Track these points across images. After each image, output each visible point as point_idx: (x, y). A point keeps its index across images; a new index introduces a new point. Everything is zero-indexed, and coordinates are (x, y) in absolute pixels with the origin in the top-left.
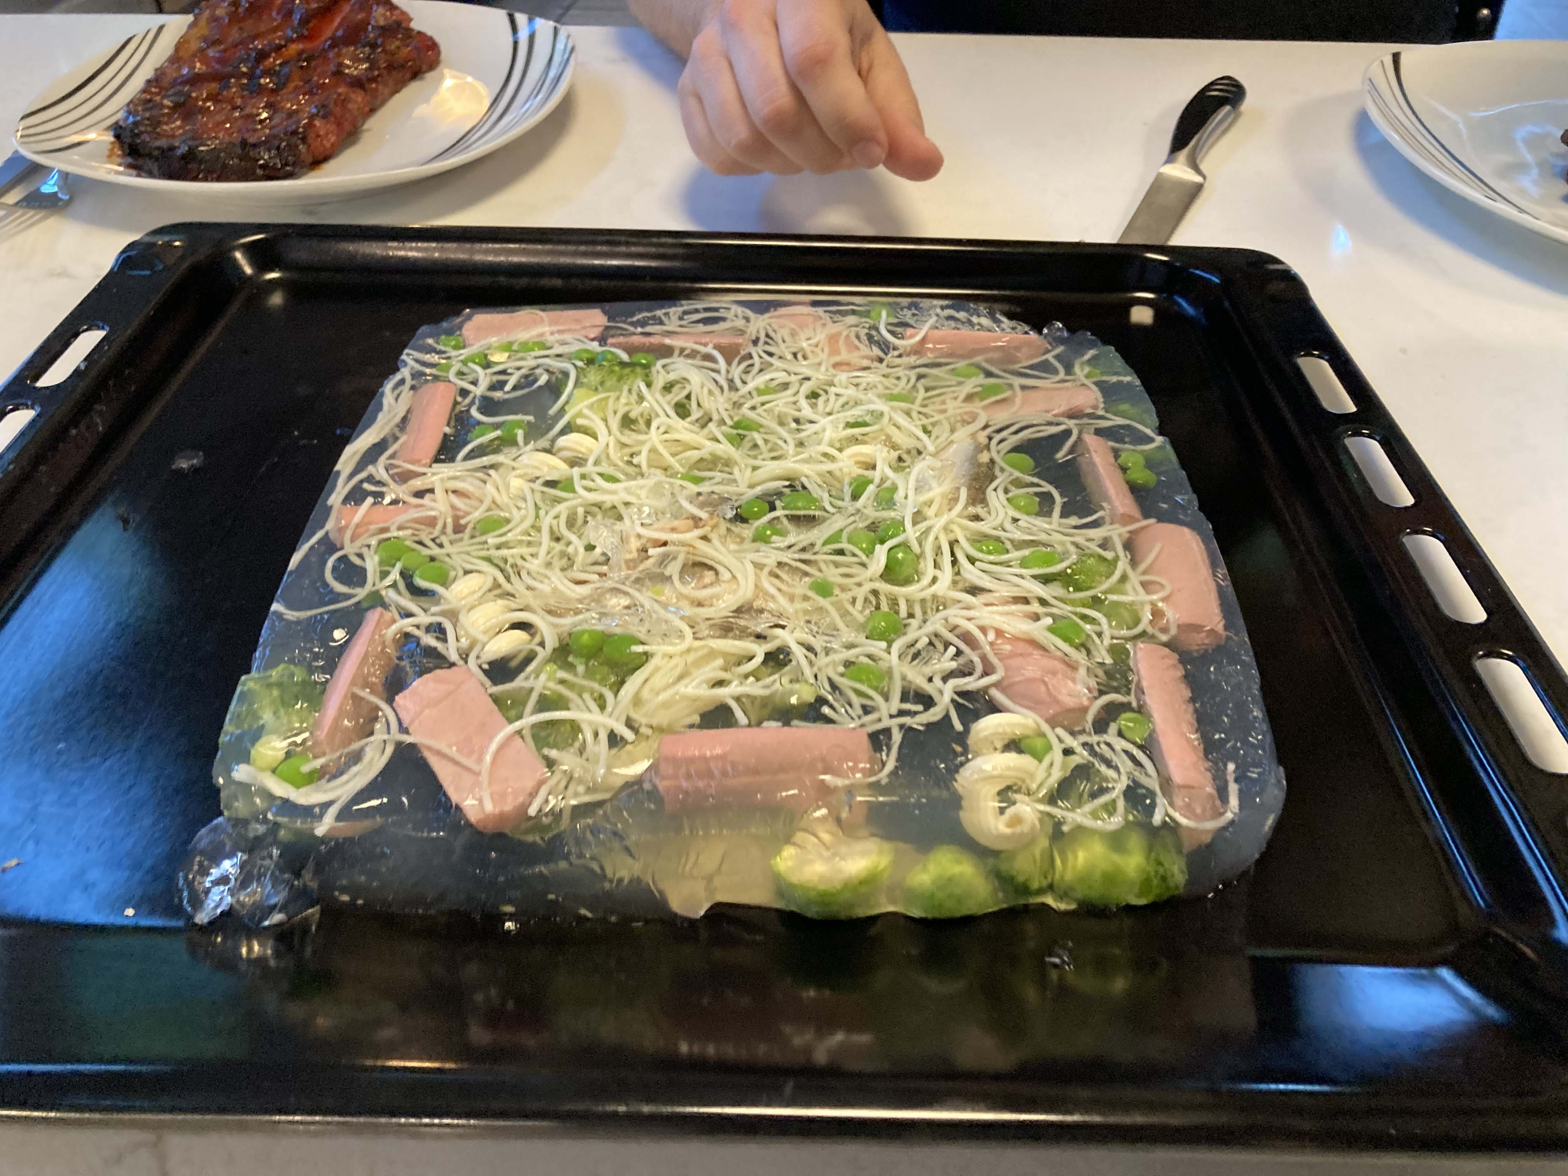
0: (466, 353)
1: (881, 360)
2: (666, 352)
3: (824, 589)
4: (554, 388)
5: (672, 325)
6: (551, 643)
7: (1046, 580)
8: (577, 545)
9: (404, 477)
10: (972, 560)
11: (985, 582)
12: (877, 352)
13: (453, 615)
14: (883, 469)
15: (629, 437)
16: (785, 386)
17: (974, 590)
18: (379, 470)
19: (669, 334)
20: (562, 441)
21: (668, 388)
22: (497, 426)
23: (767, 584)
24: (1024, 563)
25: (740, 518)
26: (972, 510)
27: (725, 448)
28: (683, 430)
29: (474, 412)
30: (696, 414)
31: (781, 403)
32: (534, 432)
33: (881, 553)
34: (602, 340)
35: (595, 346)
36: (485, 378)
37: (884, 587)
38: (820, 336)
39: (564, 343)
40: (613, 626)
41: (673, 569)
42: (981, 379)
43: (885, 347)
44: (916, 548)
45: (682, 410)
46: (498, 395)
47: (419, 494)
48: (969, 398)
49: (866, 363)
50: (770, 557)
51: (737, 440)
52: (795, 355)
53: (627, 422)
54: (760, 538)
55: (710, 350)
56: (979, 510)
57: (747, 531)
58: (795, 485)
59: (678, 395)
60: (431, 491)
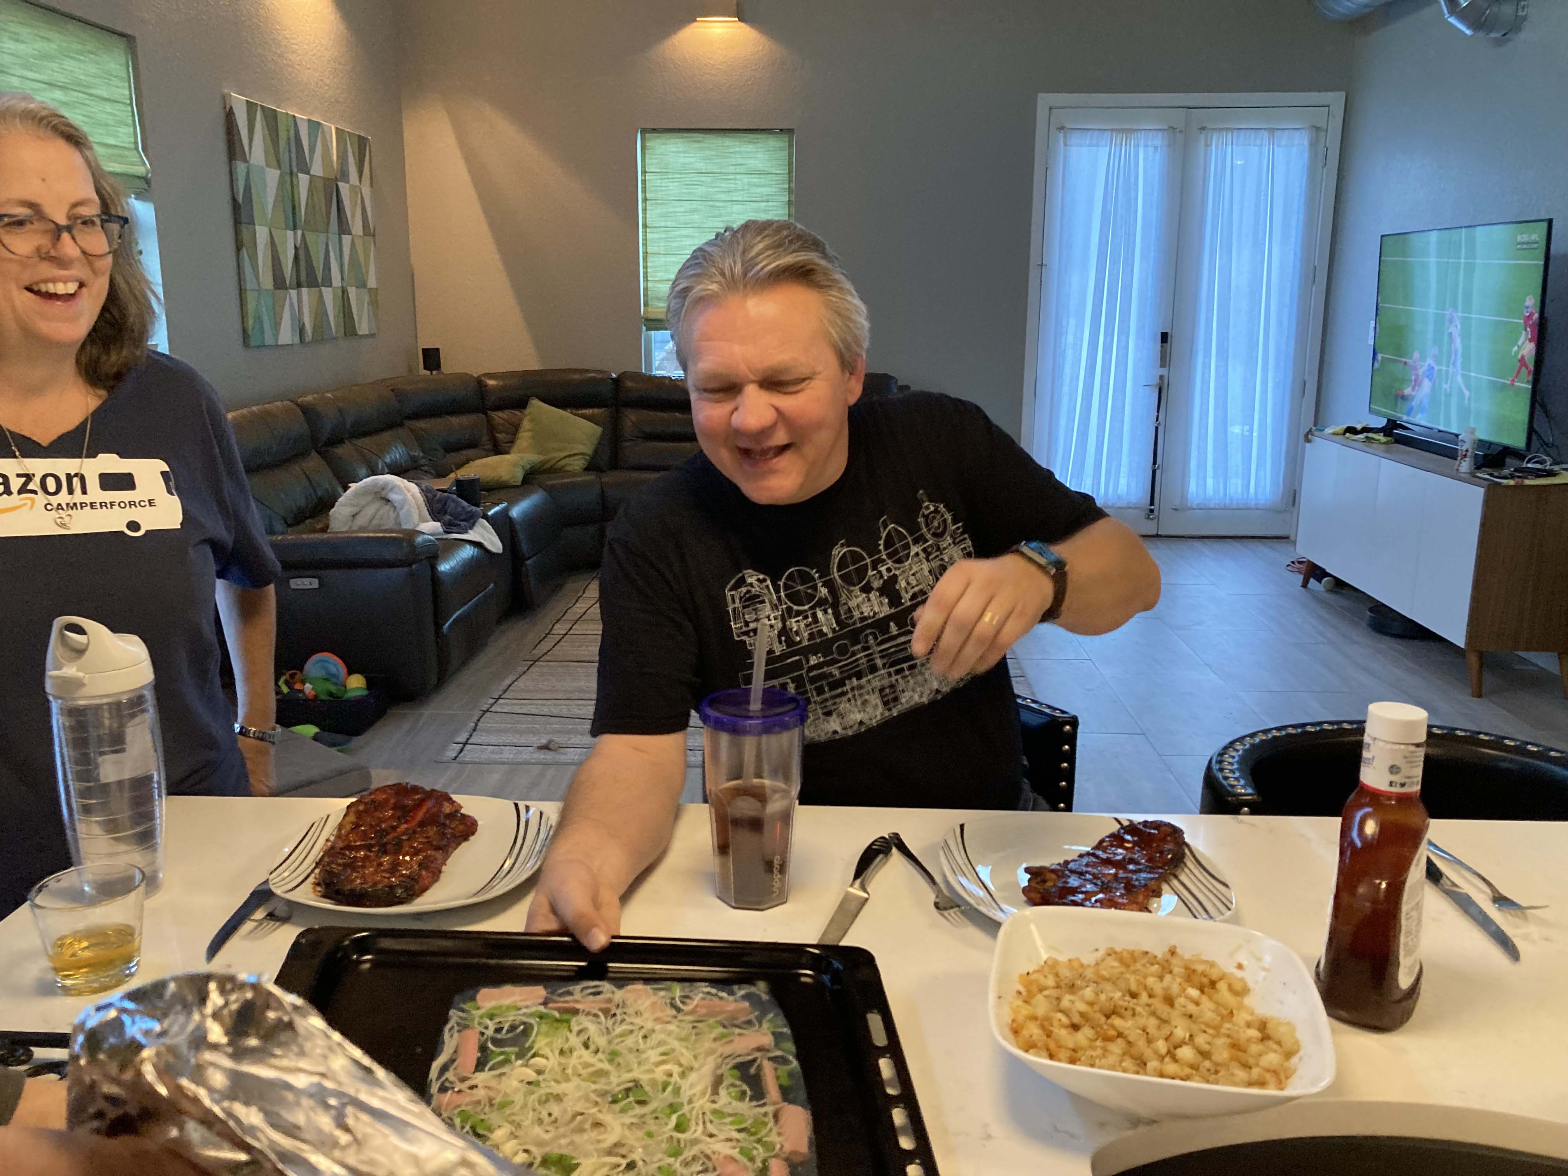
0: (480, 1012)
1: (675, 1017)
2: (575, 1012)
3: (650, 1135)
4: (526, 1033)
5: (577, 996)
6: (539, 1160)
7: (740, 1131)
8: (544, 1114)
9: (463, 1080)
10: (711, 1122)
11: (714, 1131)
12: (674, 1012)
13: (497, 1146)
14: (676, 1078)
15: (563, 1060)
16: (632, 1031)
17: (711, 1136)
18: (450, 1075)
19: (577, 1001)
20: (533, 1061)
21: (580, 1032)
22: (502, 1053)
23: (627, 1132)
24: (732, 1123)
25: (614, 1102)
26: (713, 1098)
27: (606, 1066)
28: (587, 1056)
29: (490, 1045)
30: (592, 1047)
31: (630, 1041)
32: (519, 1056)
33: (674, 1118)
34: (545, 1004)
35: (542, 1008)
36: (492, 1026)
37: (674, 1134)
38: (648, 1003)
39: (527, 1007)
40: (565, 1151)
41: (587, 1126)
42: (721, 1030)
43: (679, 1010)
44: (688, 1116)
45: (586, 1046)
46: (499, 1036)
47: (471, 1088)
48: (715, 1040)
49: (668, 1019)
50: (628, 1119)
51: (611, 1061)
52: (636, 1013)
53: (562, 1052)
54: (623, 1111)
55: (595, 1011)
56: (715, 1098)
57: (617, 1107)
58: (637, 1084)
59: (584, 1037)
60: (476, 1086)
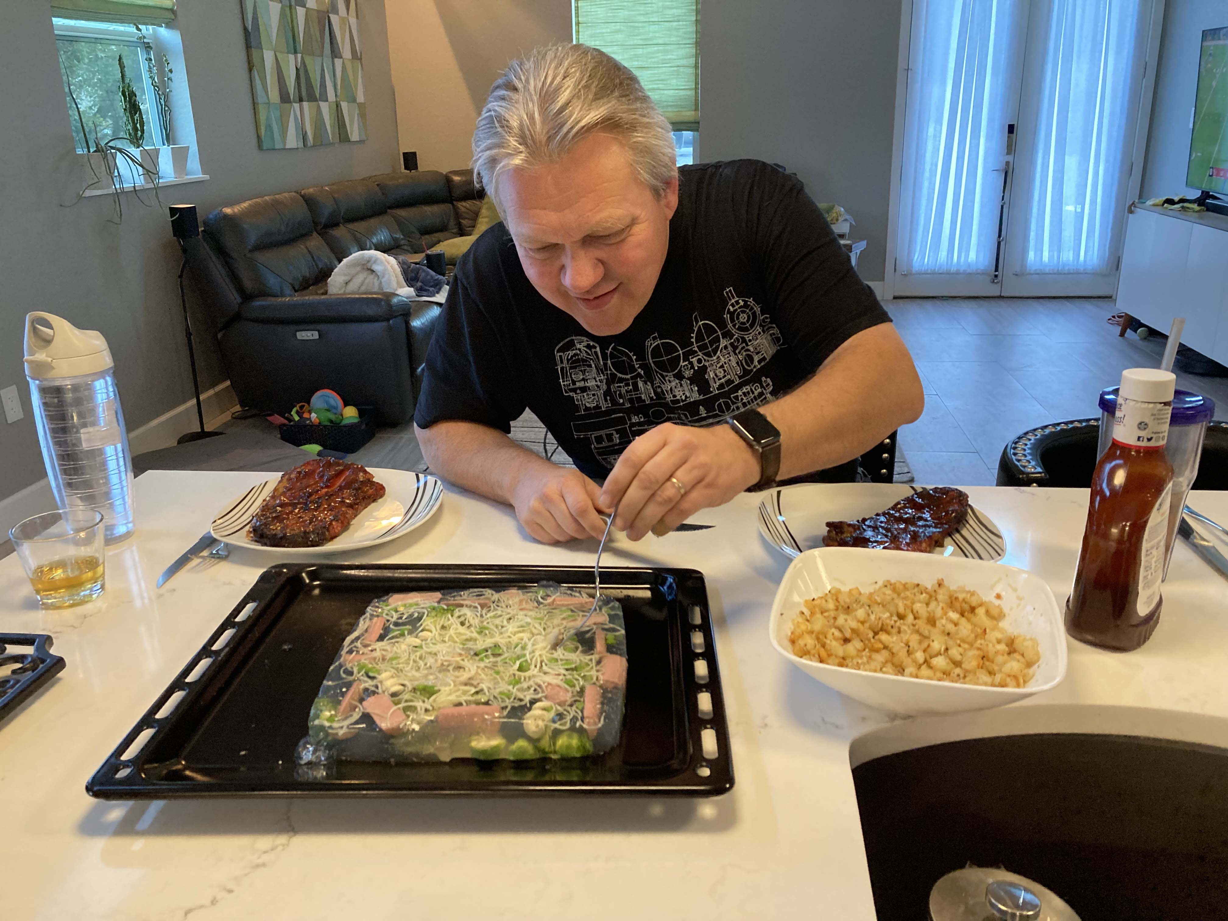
0: (389, 608)
1: (537, 608)
2: (462, 606)
3: (498, 673)
4: (419, 619)
5: (464, 597)
6: (410, 688)
7: (567, 670)
8: (421, 663)
9: (366, 646)
10: (546, 665)
11: (550, 670)
12: (536, 604)
13: (381, 682)
14: (526, 639)
15: (443, 632)
16: (501, 616)
17: (545, 673)
18: (358, 644)
19: (463, 600)
20: (420, 634)
21: (459, 617)
22: (398, 630)
23: (480, 671)
24: (562, 665)
25: (476, 654)
26: (551, 652)
27: (475, 635)
28: (462, 630)
29: (391, 626)
30: (467, 624)
31: (498, 621)
32: (410, 633)
33: (518, 663)
34: (439, 602)
35: (436, 605)
36: (395, 616)
37: (518, 673)
38: (517, 600)
39: (425, 604)
40: (430, 683)
41: (451, 668)
42: (570, 613)
43: (539, 603)
44: (529, 661)
45: (462, 624)
46: (400, 621)
47: (372, 651)
48: (564, 619)
49: (531, 608)
50: (482, 665)
51: (480, 633)
52: (507, 607)
53: (443, 627)
54: (482, 660)
55: (477, 605)
56: (554, 651)
57: (477, 658)
58: (496, 646)
59: (462, 619)
60: (375, 650)
